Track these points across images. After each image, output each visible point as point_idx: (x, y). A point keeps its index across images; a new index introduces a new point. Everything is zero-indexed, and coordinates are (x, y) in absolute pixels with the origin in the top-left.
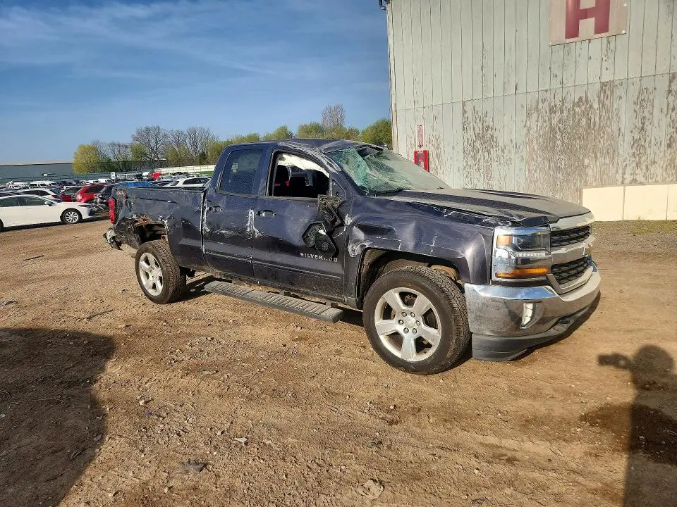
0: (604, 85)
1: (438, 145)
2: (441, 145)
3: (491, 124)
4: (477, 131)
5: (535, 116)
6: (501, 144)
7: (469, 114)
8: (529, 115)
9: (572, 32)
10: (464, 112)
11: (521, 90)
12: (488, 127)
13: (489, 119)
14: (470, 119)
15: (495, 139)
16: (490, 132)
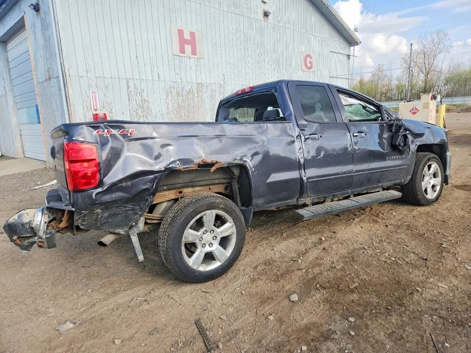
0: (198, 84)
1: (111, 110)
2: (113, 111)
3: (147, 98)
4: (138, 102)
5: (170, 96)
6: (154, 113)
7: (132, 88)
8: (167, 96)
9: (182, 51)
10: (128, 87)
11: (162, 78)
12: (144, 100)
13: (145, 94)
14: (133, 93)
15: (150, 109)
16: (146, 104)
